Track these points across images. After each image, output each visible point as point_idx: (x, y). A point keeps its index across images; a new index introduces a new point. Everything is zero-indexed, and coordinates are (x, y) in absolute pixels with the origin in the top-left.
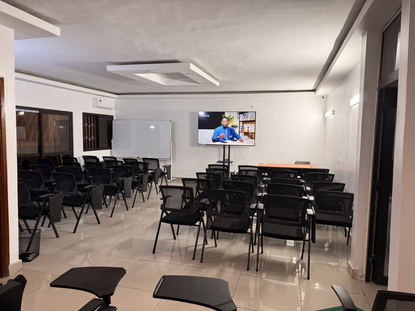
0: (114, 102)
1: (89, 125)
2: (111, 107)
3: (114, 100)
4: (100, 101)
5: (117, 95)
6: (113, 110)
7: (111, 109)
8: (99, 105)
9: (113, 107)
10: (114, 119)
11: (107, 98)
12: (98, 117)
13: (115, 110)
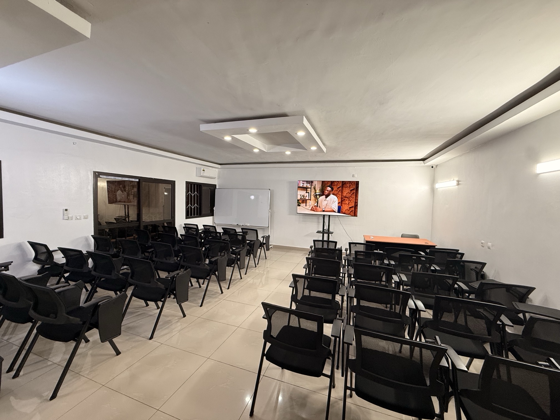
0: (217, 172)
1: (192, 194)
2: (215, 177)
3: (217, 170)
4: (204, 170)
5: (220, 165)
6: (216, 179)
7: (215, 178)
8: (202, 174)
9: (216, 176)
10: (217, 188)
11: (211, 168)
12: (201, 186)
13: (218, 179)
